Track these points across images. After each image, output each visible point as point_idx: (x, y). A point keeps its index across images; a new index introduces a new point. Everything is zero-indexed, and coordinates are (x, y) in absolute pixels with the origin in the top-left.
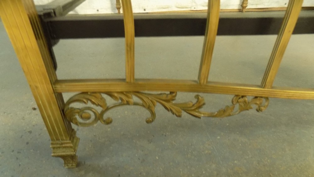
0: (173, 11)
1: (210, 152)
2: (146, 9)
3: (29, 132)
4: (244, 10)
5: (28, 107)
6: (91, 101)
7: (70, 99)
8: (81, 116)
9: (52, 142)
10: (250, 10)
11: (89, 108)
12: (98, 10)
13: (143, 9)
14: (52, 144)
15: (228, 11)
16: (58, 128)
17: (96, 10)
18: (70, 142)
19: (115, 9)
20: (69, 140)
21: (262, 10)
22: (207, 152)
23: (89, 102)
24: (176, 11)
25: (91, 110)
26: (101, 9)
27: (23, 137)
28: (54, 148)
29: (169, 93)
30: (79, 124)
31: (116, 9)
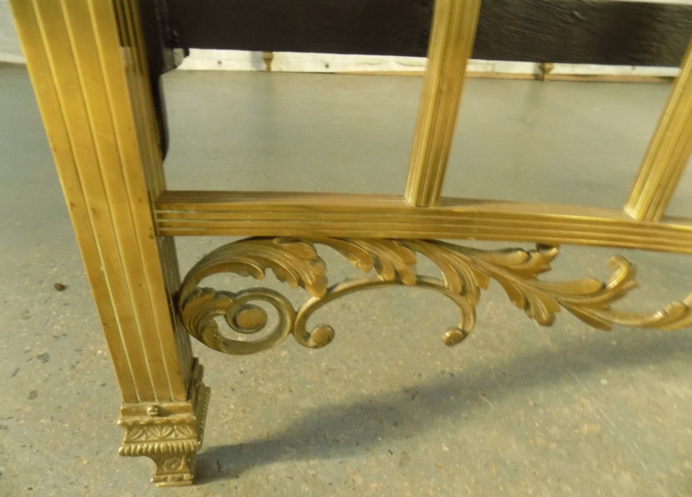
0: (391, 72)
1: (597, 428)
2: (330, 65)
3: (39, 357)
4: (546, 77)
5: (41, 282)
6: (275, 266)
7: (206, 259)
8: (235, 321)
9: (127, 406)
10: (559, 78)
11: (264, 294)
12: (220, 63)
13: (324, 64)
14: (125, 412)
15: (511, 77)
16: (156, 360)
17: (215, 62)
18: (189, 404)
19: (258, 62)
20: (185, 399)
21: (584, 79)
22: (586, 428)
23: (269, 271)
24: (398, 72)
25: (271, 300)
26: (228, 60)
27: (20, 373)
28: (130, 427)
29: (533, 246)
30: (221, 346)
31: (263, 61)
